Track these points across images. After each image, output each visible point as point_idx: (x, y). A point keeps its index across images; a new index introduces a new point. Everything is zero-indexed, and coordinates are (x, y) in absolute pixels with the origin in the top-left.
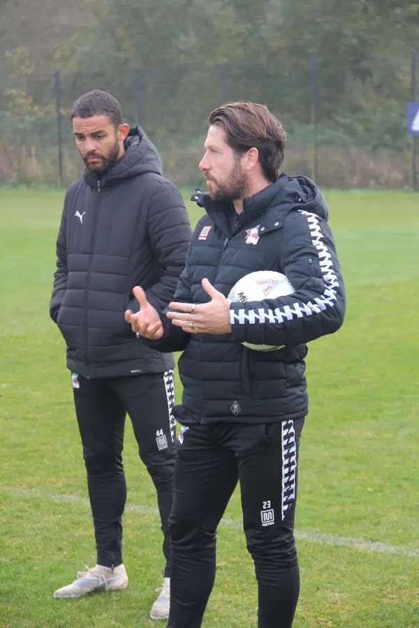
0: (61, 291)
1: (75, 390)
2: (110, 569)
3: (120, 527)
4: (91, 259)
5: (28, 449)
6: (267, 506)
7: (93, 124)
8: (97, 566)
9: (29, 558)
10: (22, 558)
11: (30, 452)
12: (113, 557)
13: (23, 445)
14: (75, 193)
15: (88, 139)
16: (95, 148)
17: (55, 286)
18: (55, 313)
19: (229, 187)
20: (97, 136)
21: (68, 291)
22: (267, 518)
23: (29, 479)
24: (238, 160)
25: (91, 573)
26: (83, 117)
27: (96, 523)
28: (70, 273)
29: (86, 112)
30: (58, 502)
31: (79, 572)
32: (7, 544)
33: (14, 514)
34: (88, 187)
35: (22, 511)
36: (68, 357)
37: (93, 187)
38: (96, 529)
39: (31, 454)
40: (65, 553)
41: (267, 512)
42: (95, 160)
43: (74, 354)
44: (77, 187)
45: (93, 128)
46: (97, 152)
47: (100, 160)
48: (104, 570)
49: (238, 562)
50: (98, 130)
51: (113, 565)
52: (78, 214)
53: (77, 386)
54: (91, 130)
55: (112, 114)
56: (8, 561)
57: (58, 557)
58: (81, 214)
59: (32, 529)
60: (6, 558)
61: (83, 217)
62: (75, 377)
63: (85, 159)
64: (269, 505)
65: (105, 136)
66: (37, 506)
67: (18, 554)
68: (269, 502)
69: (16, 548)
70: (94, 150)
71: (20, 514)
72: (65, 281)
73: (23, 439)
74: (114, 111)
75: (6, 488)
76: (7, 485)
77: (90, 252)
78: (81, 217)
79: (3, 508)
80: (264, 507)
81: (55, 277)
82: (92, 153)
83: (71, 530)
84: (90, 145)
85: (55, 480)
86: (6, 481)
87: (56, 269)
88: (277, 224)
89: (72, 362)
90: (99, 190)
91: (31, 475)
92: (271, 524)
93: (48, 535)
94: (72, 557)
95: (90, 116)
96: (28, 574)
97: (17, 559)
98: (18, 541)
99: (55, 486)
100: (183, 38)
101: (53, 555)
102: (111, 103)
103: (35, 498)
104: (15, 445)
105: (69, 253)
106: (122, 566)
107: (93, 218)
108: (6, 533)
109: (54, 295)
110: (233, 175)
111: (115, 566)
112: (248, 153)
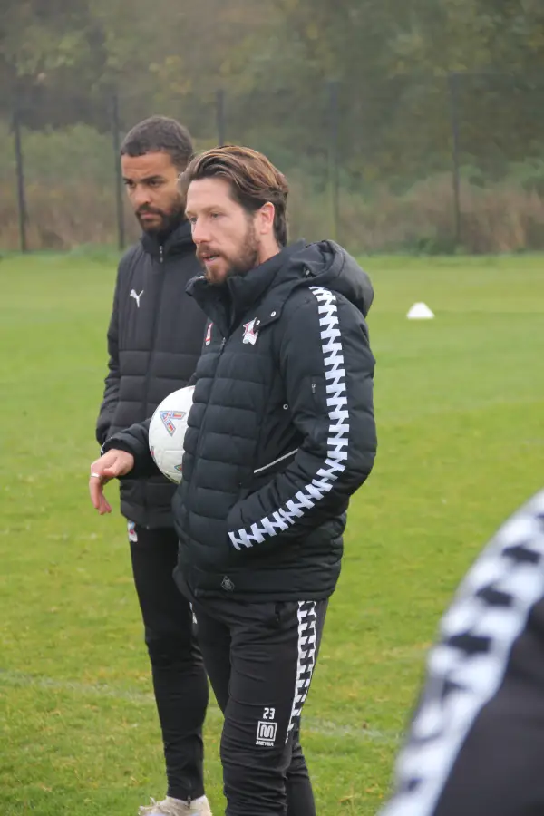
0: (113, 403)
1: (132, 543)
2: (186, 803)
3: (201, 742)
4: (150, 358)
5: (109, 627)
6: (269, 715)
7: (146, 166)
8: (168, 798)
9: (82, 786)
10: (71, 785)
11: (111, 631)
12: (190, 785)
13: (104, 622)
14: (130, 265)
15: (139, 187)
16: (148, 200)
17: (105, 397)
18: (103, 435)
19: (241, 260)
20: (151, 182)
21: (120, 404)
22: (266, 733)
23: (103, 671)
24: (251, 222)
25: (159, 808)
26: (132, 155)
27: (166, 737)
28: (123, 378)
29: (136, 148)
30: (138, 704)
31: (141, 807)
32: (54, 765)
33: (72, 723)
34: (148, 256)
35: (83, 718)
36: (122, 498)
37: (155, 256)
38: (165, 745)
39: (111, 635)
40: (132, 778)
41: (268, 725)
42: (149, 216)
43: (128, 493)
44: (133, 257)
45: (145, 171)
46: (153, 205)
47: (157, 217)
48: (177, 804)
49: (377, 795)
50: (152, 174)
51: (189, 798)
52: (133, 293)
53: (135, 539)
54: (140, 174)
55: (174, 152)
56: (50, 791)
57: (122, 784)
58: (138, 294)
59: (94, 744)
60: (47, 787)
61: (141, 298)
62: (131, 526)
63: (138, 215)
64: (273, 714)
65: (162, 183)
66: (107, 709)
67: (66, 780)
68: (273, 710)
69: (65, 771)
70: (147, 203)
71: (80, 721)
72: (117, 390)
73: (105, 614)
74: (177, 147)
75: (69, 684)
76: (70, 679)
77: (150, 348)
78: (137, 298)
79: (59, 712)
80: (265, 717)
81: (107, 383)
82: (145, 207)
83: (148, 745)
84: (141, 195)
85: (137, 673)
86: (70, 675)
87: (107, 372)
88: (273, 314)
89: (126, 504)
90: (162, 260)
91: (107, 665)
92: (269, 744)
93: (114, 751)
94: (141, 784)
95: (141, 154)
96: (74, 809)
97: (62, 787)
98: (71, 760)
99: (137, 681)
100: (402, 38)
101: (115, 781)
102: (175, 136)
103: (105, 699)
104: (91, 622)
105: (122, 350)
106: (204, 799)
107: (153, 300)
108: (55, 750)
109: (103, 409)
110: (246, 243)
111: (192, 799)
112: (261, 211)
